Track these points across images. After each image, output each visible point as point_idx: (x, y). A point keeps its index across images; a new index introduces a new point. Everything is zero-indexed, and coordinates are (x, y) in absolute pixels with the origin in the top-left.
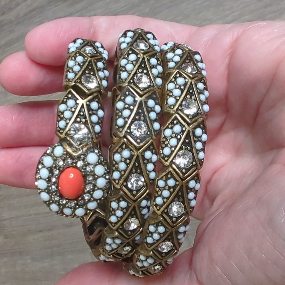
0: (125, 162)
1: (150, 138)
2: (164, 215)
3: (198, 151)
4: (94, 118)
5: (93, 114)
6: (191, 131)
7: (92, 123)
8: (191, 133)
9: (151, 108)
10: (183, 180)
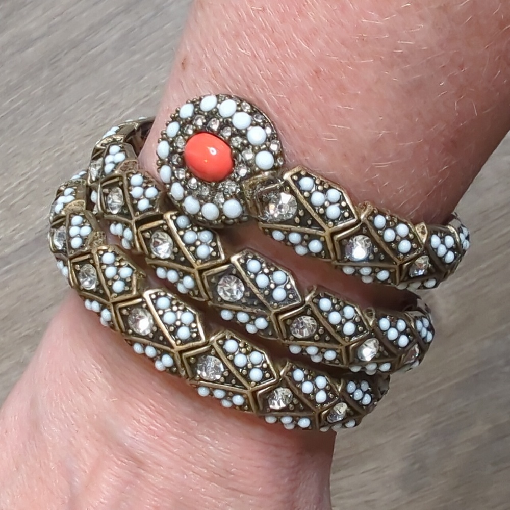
0: (194, 245)
1: (211, 298)
2: (87, 256)
3: (144, 346)
4: (294, 238)
5: (303, 239)
6: (172, 351)
7: (290, 231)
8: (168, 348)
9: (254, 320)
10: (115, 304)
